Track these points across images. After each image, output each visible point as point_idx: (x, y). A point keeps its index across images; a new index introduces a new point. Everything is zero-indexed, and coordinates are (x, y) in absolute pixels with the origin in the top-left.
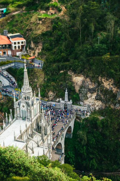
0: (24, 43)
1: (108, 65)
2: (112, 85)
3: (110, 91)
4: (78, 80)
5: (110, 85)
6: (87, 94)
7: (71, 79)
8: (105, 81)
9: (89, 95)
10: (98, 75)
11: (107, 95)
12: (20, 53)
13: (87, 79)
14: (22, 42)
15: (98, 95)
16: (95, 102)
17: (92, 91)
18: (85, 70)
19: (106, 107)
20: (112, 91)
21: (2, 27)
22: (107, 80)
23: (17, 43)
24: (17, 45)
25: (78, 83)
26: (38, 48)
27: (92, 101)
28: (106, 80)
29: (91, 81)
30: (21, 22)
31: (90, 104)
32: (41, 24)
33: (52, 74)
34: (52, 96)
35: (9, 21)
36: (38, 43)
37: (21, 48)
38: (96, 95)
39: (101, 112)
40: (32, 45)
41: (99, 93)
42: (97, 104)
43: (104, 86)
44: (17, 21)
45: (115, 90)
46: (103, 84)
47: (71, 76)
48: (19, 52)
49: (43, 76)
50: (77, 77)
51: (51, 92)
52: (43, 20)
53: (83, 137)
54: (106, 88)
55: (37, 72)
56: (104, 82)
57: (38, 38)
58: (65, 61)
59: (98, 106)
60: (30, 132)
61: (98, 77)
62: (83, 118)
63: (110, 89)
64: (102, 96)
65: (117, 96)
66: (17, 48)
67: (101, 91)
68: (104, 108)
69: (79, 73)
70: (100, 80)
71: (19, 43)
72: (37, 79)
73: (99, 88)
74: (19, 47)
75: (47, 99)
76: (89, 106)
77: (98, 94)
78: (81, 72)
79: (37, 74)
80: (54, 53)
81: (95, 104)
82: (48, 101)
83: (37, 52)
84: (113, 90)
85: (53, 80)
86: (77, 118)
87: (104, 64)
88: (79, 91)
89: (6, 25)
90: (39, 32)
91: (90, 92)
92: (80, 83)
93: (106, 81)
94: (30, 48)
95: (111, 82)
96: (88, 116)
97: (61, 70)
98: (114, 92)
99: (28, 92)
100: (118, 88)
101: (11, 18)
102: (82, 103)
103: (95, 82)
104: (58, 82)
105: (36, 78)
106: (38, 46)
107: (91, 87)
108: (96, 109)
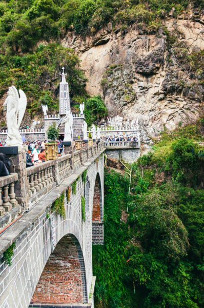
8: (187, 26)
9: (139, 85)
13: (128, 35)
15: (173, 77)
16: (162, 107)
25: (97, 64)
27: (151, 106)
31: (146, 117)
38: (162, 79)
41: (175, 69)
42: (170, 112)
43: (186, 43)
46: (184, 37)
56: (184, 29)
59: (172, 116)
62: (133, 162)
69: (98, 29)
70: (170, 28)
73: (171, 50)
81: (162, 114)
86: (110, 164)
88: (103, 84)
91: (143, 73)
93: (192, 24)
97: (41, 40)
102: (117, 118)
107: (146, 54)
108: (165, 129)
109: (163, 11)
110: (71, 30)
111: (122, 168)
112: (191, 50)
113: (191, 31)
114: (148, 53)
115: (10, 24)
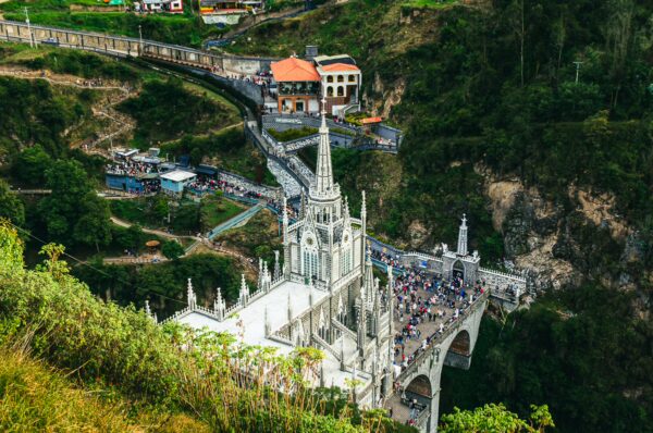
0: (356, 79)
1: (602, 148)
2: (610, 211)
3: (603, 230)
4: (504, 191)
5: (605, 212)
6: (527, 236)
7: (482, 188)
8: (586, 199)
9: (534, 240)
10: (565, 177)
11: (591, 243)
12: (341, 107)
13: (531, 188)
14: (351, 78)
15: (563, 243)
16: (553, 264)
17: (544, 228)
18: (527, 162)
19: (586, 281)
20: (608, 232)
21: (302, 38)
22: (595, 195)
23: (335, 79)
24: (335, 85)
25: (503, 201)
26: (392, 93)
27: (543, 261)
28: (592, 194)
29: (543, 197)
30: (358, 25)
31: (537, 270)
32: (410, 26)
33: (426, 170)
34: (419, 235)
35: (324, 22)
36: (395, 78)
37: (345, 95)
38: (555, 243)
39: (568, 296)
40: (378, 86)
41: (567, 236)
42: (558, 271)
43: (584, 214)
44: (346, 22)
45: (618, 228)
46: (582, 207)
47: (483, 180)
48: (340, 104)
49: (398, 173)
50: (502, 185)
51: (418, 224)
52: (416, 13)
53: (504, 368)
54: (591, 221)
55: (382, 162)
56: (584, 201)
57: (397, 64)
58: (466, 133)
59: (559, 277)
60: (321, 321)
61: (565, 185)
62: (509, 311)
63: (603, 226)
64: (577, 248)
65: (624, 247)
66: (335, 94)
67: (574, 231)
68: (578, 284)
69: (507, 171)
70: (571, 195)
71: (340, 78)
72: (382, 183)
73: (567, 218)
74: (340, 90)
75: (403, 245)
76: (532, 276)
77: (564, 238)
78: (515, 166)
80: (437, 110)
81: (553, 271)
82: (408, 249)
83: (389, 103)
84: (613, 230)
85: (428, 189)
86: (490, 307)
87: (590, 146)
88: (505, 225)
89: (314, 33)
90: (401, 48)
91: (537, 232)
92: (507, 202)
93: (591, 198)
94: (371, 94)
95: (608, 204)
96: (526, 307)
97: (454, 160)
98: (615, 234)
99: (327, 197)
100: (629, 223)
101: (332, 12)
102: (511, 263)
103: (553, 200)
104: (441, 195)
105: (379, 179)
106: (393, 89)
107: (543, 216)
108: (552, 286)
109: (564, 180)
110: (483, 158)
111: (500, 315)
112: (585, 223)
113: (589, 205)
114: (545, 216)
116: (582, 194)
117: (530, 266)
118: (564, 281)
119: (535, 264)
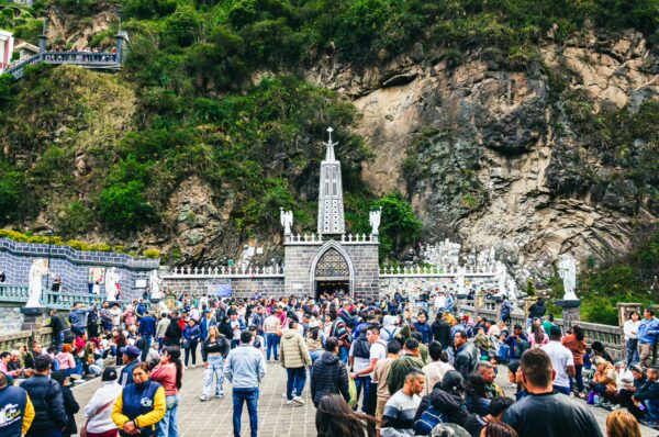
5: (634, 74)
6: (476, 169)
8: (586, 60)
9: (492, 174)
15: (566, 159)
17: (519, 129)
25: (389, 125)
27: (521, 220)
41: (569, 142)
42: (563, 234)
43: (586, 92)
46: (581, 82)
49: (126, 101)
50: (379, 97)
51: (196, 189)
54: (606, 104)
55: (78, 83)
56: (580, 66)
59: (569, 245)
63: (639, 100)
64: (596, 162)
67: (583, 126)
69: (394, 53)
70: (550, 62)
73: (559, 105)
77: (564, 148)
79: (77, 96)
81: (548, 238)
88: (407, 169)
91: (502, 149)
93: (594, 56)
95: (634, 56)
102: (446, 245)
105: (70, 118)
107: (507, 109)
110: (330, 51)
112: (598, 108)
113: (594, 71)
114: (512, 108)
115: (191, 31)
116: (573, 56)
117: (495, 240)
118: (585, 251)
119: (503, 234)
